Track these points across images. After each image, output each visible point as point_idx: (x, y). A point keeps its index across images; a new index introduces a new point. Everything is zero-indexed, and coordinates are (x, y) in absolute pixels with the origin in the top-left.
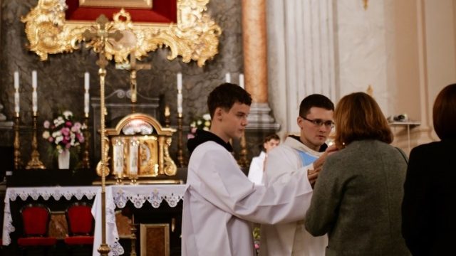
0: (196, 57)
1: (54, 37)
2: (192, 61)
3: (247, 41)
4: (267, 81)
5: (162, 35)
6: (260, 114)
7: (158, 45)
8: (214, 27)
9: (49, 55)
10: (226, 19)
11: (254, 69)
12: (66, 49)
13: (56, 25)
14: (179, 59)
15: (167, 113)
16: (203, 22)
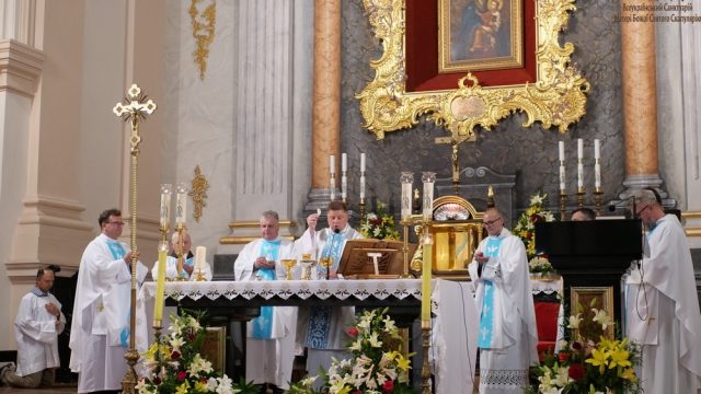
0: (558, 121)
1: (392, 112)
2: (553, 127)
3: (629, 95)
4: (657, 145)
5: (516, 99)
7: (511, 111)
8: (581, 82)
9: (386, 133)
10: (601, 70)
11: (639, 130)
12: (405, 125)
13: (394, 99)
14: (538, 125)
15: (490, 193)
16: (568, 77)
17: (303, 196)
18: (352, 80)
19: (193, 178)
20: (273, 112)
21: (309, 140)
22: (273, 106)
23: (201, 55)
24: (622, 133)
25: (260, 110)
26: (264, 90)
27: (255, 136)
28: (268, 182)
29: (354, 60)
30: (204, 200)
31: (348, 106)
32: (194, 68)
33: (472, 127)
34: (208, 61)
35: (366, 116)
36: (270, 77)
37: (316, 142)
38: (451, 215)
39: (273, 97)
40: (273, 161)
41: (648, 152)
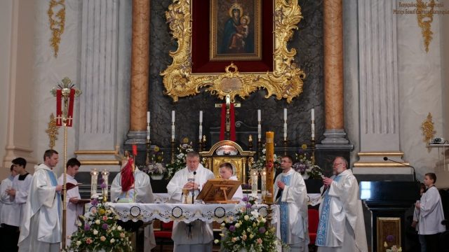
0: (286, 96)
1: (183, 85)
2: (283, 98)
3: (328, 82)
4: (343, 112)
5: (260, 81)
6: (338, 137)
8: (300, 73)
9: (179, 98)
10: (311, 66)
11: (333, 103)
12: (192, 93)
13: (184, 77)
14: (273, 97)
15: (250, 139)
16: (292, 69)
17: (123, 135)
18: (157, 63)
19: (49, 121)
20: (105, 81)
21: (128, 100)
22: (105, 77)
23: (55, 42)
24: (323, 105)
25: (96, 80)
26: (99, 66)
27: (92, 95)
28: (101, 126)
29: (158, 51)
30: (56, 135)
31: (155, 80)
32: (51, 50)
33: (233, 96)
34: (60, 45)
35: (166, 86)
36: (103, 59)
37: (133, 101)
38: (227, 152)
39: (105, 72)
40: (104, 113)
41: (338, 116)
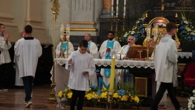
15: (177, 16)
17: (99, 12)
28: (85, 6)
30: (58, 12)
